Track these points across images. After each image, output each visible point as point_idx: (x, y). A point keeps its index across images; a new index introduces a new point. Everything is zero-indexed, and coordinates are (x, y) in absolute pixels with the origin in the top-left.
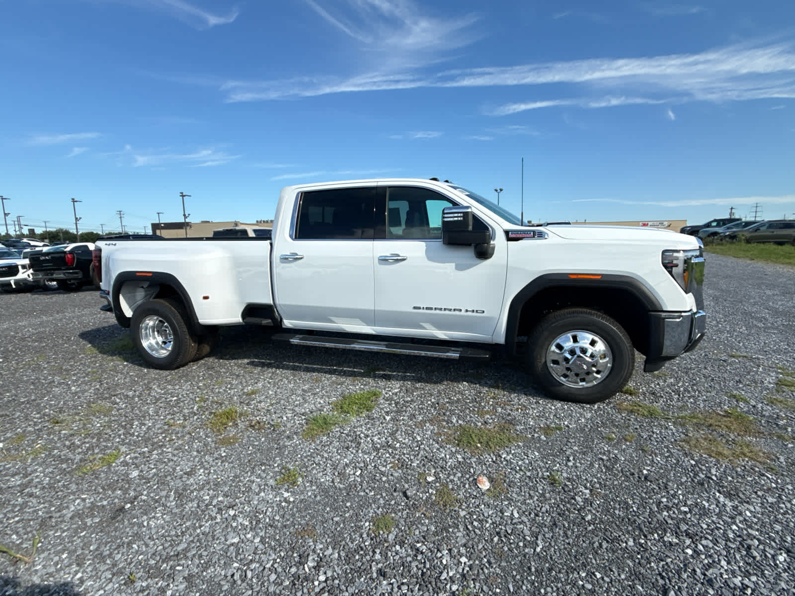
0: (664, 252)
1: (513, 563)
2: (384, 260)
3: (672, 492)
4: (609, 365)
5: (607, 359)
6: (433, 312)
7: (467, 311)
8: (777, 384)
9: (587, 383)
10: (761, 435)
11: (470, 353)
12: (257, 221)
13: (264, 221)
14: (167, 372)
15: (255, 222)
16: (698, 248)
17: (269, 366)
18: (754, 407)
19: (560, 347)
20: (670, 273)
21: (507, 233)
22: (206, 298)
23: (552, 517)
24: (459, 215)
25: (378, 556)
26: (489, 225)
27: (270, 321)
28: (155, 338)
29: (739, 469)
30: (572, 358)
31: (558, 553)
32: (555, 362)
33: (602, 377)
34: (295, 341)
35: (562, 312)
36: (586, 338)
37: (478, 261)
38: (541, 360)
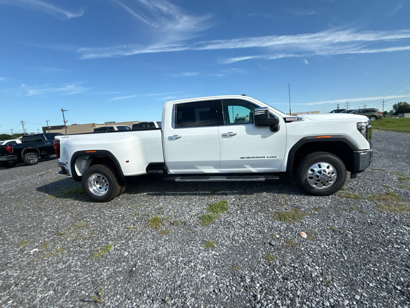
0: (357, 123)
1: (339, 265)
2: (224, 136)
3: (385, 228)
4: (335, 177)
5: (335, 174)
6: (251, 159)
7: (268, 157)
8: (399, 180)
9: (326, 186)
10: (406, 201)
11: (270, 178)
12: (105, 123)
13: (109, 123)
14: (105, 203)
15: (104, 123)
16: (368, 121)
17: (160, 194)
18: (395, 190)
19: (312, 170)
20: (361, 132)
21: (285, 119)
22: (127, 162)
23: (342, 245)
24: (263, 111)
25: (277, 272)
26: (276, 116)
27: (162, 171)
28: (95, 186)
29: (405, 216)
30: (320, 175)
31: (355, 258)
32: (311, 178)
33: (333, 182)
34: (177, 180)
35: (312, 154)
36: (324, 165)
37: (272, 133)
38: (304, 177)
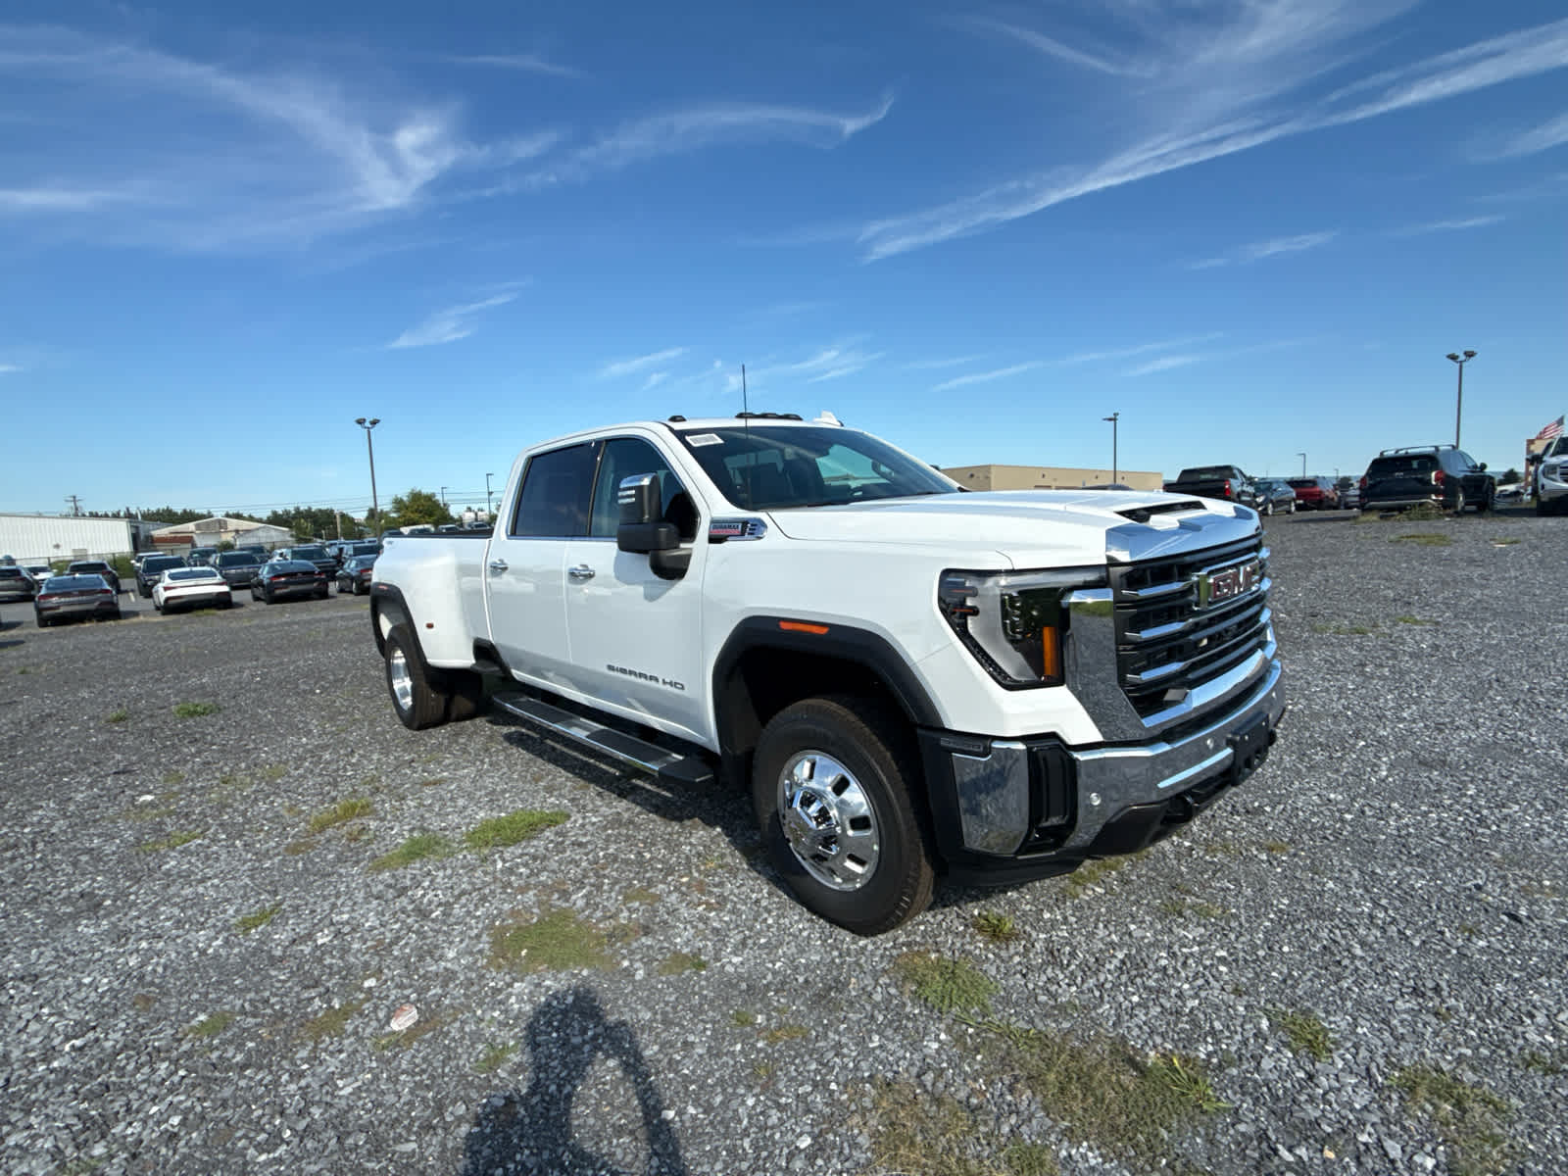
0: (946, 572)
2: (574, 576)
4: (876, 847)
5: (871, 832)
6: (630, 677)
7: (664, 682)
9: (842, 880)
20: (960, 630)
22: (430, 626)
24: (633, 492)
27: (498, 668)
33: (867, 874)
34: (509, 706)
36: (828, 772)
38: (769, 804)
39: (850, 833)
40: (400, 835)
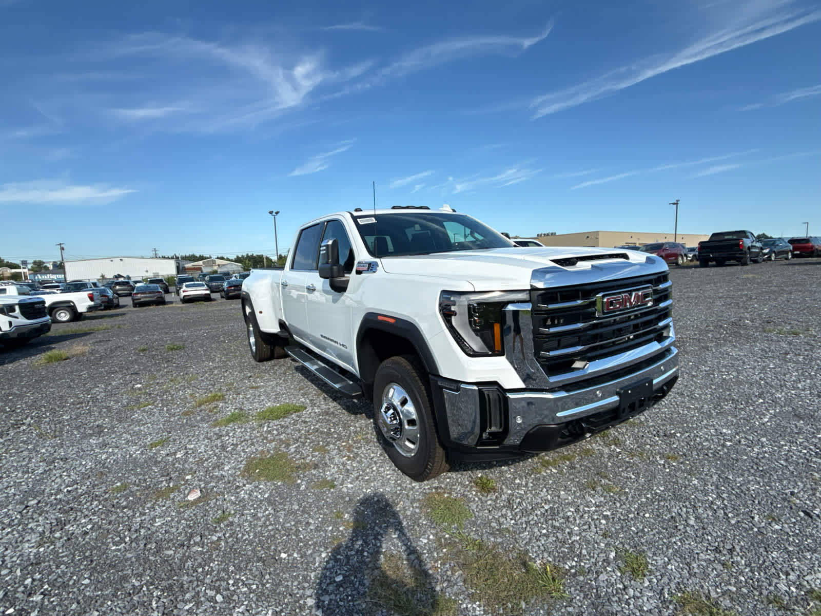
0: (444, 292)
2: (309, 290)
4: (419, 436)
5: (416, 427)
6: (328, 341)
7: (340, 344)
9: (407, 451)
12: (538, 235)
13: (544, 235)
15: (536, 236)
20: (449, 323)
22: (261, 312)
24: (325, 248)
33: (415, 448)
39: (407, 427)
40: (230, 410)
